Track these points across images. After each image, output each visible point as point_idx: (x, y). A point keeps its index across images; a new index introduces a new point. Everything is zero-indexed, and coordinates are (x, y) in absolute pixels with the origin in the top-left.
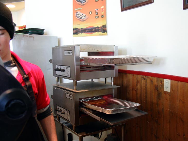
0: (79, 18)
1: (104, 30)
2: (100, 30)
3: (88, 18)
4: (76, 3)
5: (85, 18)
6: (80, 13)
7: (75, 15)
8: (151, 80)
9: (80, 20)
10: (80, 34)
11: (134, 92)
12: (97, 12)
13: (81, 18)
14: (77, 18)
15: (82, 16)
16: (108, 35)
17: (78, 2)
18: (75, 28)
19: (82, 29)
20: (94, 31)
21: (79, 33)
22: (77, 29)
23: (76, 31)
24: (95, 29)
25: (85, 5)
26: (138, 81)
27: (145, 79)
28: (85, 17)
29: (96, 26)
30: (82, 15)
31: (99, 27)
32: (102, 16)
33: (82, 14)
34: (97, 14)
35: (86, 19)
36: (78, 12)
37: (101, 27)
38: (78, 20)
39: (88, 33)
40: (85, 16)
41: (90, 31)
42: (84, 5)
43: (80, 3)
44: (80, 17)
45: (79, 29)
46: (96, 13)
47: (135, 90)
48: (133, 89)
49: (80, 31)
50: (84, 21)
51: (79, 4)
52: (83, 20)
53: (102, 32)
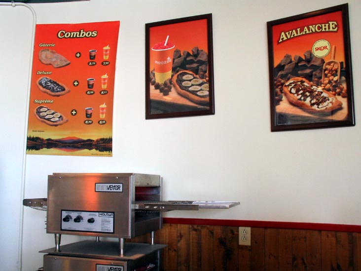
0: (45, 119)
1: (104, 146)
2: (94, 145)
3: (67, 121)
4: (39, 89)
5: (59, 120)
6: (48, 110)
7: (36, 111)
8: (210, 231)
9: (45, 122)
10: (44, 149)
11: (173, 254)
12: (89, 113)
13: (48, 119)
14: (39, 118)
15: (51, 116)
16: (113, 156)
17: (44, 87)
18: (32, 137)
19: (49, 140)
20: (79, 146)
21: (42, 148)
22: (37, 138)
23: (34, 143)
24: (82, 143)
25: (61, 96)
26: (180, 234)
27: (196, 230)
28: (61, 119)
29: (85, 138)
30: (53, 114)
31: (94, 141)
32: (101, 122)
33: (52, 111)
34: (89, 116)
35: (61, 122)
36: (42, 107)
37: (97, 141)
38: (43, 122)
39: (64, 149)
40: (61, 116)
41: (69, 147)
42: (58, 96)
43: (48, 91)
44: (46, 117)
45: (42, 140)
46: (87, 114)
47: (175, 250)
48: (169, 249)
49: (44, 144)
50: (56, 126)
51: (45, 92)
52: (55, 123)
53: (100, 151)
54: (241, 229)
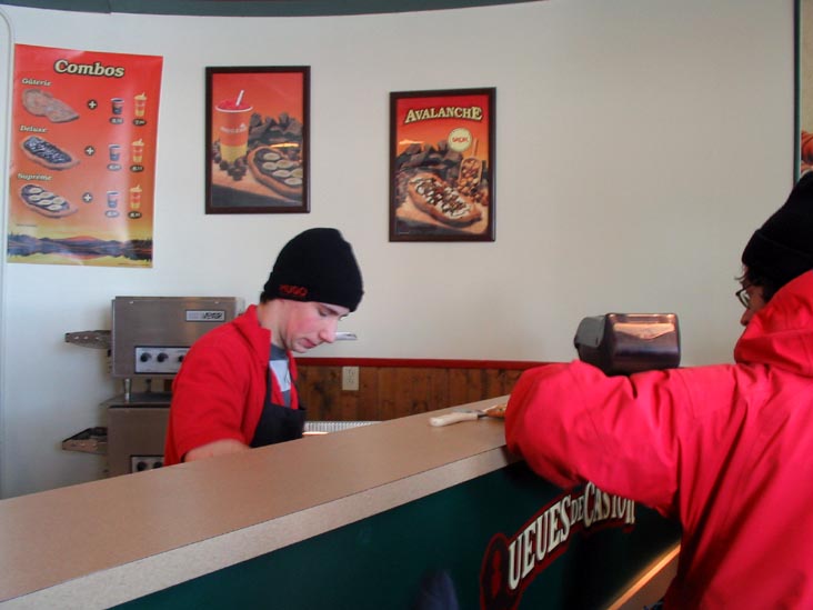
1: (140, 252)
2: (122, 250)
3: (77, 211)
4: (26, 155)
5: (62, 209)
6: (43, 191)
7: (21, 192)
9: (38, 212)
10: (38, 254)
12: (113, 199)
13: (44, 207)
14: (26, 203)
15: (49, 202)
16: (154, 266)
17: (33, 153)
18: (16, 234)
19: (46, 240)
20: (96, 251)
22: (25, 237)
23: (19, 243)
24: (103, 247)
25: (64, 171)
29: (107, 239)
30: (51, 198)
31: (120, 243)
32: (132, 215)
33: (51, 195)
34: (112, 204)
35: (66, 212)
36: (31, 186)
37: (127, 243)
38: (33, 210)
40: (65, 203)
41: (80, 251)
42: (60, 169)
43: (41, 160)
44: (40, 203)
45: (34, 239)
46: (109, 202)
50: (57, 217)
51: (35, 162)
52: (56, 214)
53: (132, 259)
54: (346, 370)
